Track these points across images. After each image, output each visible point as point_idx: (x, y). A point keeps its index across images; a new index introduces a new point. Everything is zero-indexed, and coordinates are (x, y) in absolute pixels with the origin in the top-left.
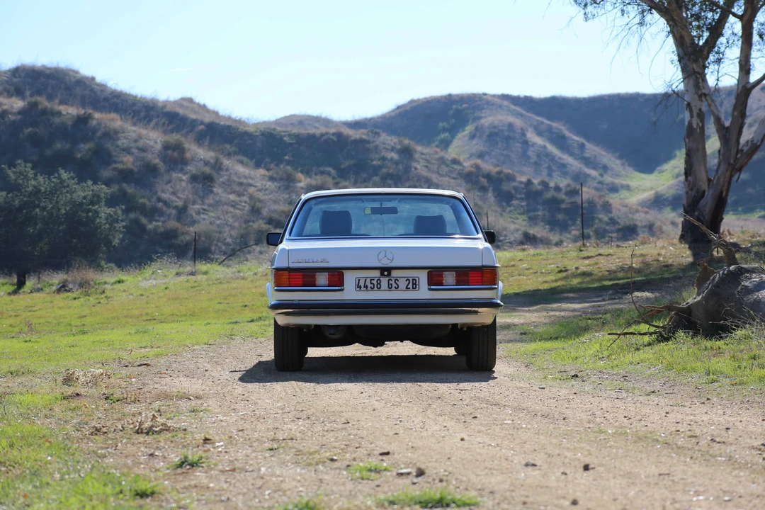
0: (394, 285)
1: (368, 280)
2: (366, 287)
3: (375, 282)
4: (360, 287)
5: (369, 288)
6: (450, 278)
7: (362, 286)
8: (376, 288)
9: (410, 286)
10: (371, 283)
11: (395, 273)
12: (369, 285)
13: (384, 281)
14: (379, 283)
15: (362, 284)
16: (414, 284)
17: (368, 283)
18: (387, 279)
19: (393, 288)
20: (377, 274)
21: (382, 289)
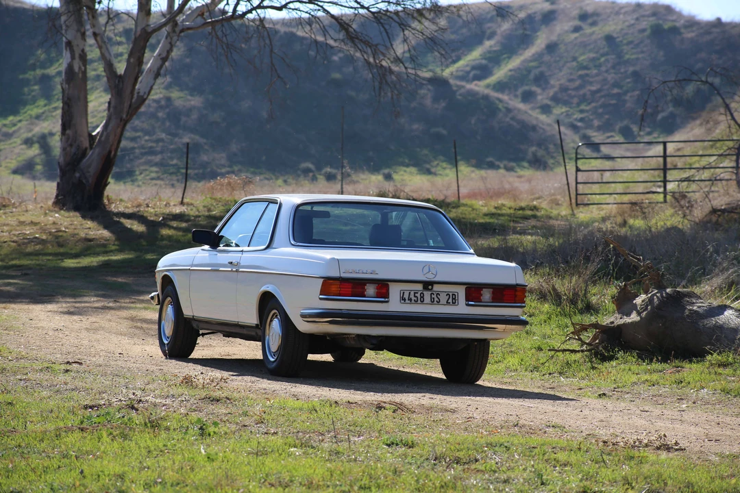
0: (436, 299)
1: (412, 293)
2: (410, 299)
3: (418, 295)
4: (405, 300)
5: (413, 301)
6: (487, 295)
7: (407, 299)
8: (419, 302)
9: (450, 301)
10: (415, 296)
11: (436, 288)
12: (413, 298)
13: (427, 295)
14: (422, 297)
15: (406, 296)
16: (453, 300)
17: (412, 296)
18: (430, 293)
19: (435, 302)
20: (420, 287)
21: (425, 302)
